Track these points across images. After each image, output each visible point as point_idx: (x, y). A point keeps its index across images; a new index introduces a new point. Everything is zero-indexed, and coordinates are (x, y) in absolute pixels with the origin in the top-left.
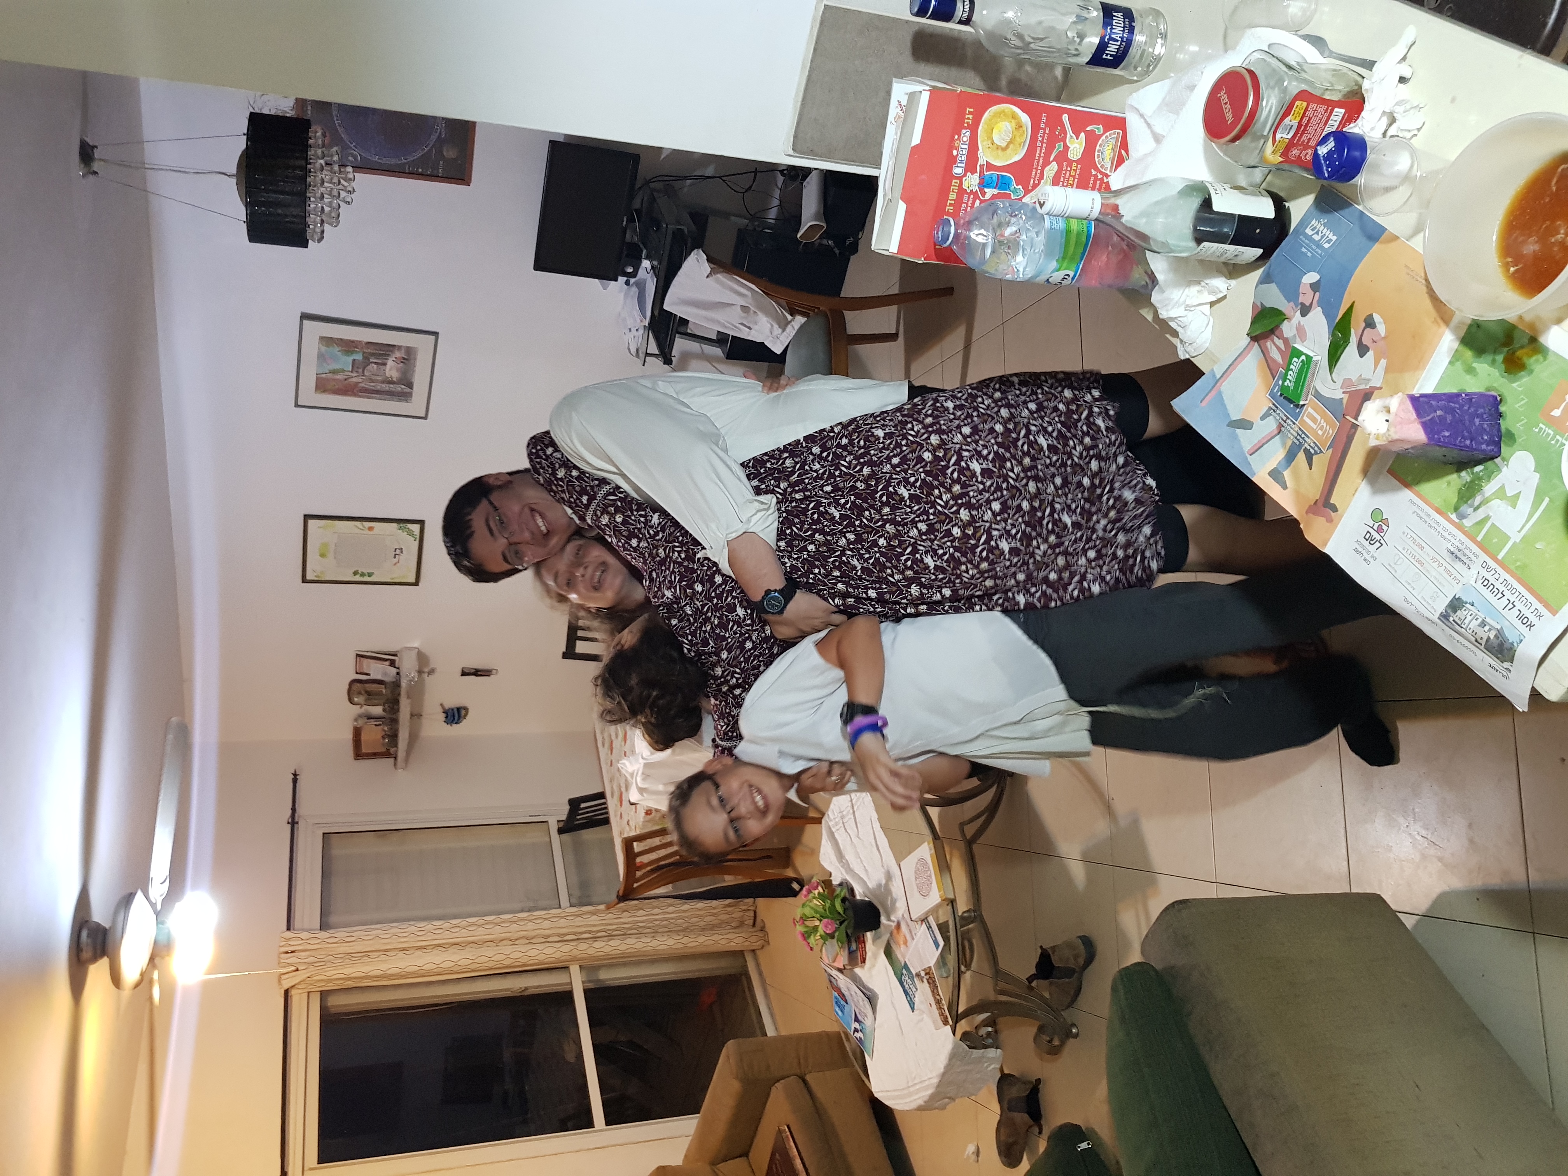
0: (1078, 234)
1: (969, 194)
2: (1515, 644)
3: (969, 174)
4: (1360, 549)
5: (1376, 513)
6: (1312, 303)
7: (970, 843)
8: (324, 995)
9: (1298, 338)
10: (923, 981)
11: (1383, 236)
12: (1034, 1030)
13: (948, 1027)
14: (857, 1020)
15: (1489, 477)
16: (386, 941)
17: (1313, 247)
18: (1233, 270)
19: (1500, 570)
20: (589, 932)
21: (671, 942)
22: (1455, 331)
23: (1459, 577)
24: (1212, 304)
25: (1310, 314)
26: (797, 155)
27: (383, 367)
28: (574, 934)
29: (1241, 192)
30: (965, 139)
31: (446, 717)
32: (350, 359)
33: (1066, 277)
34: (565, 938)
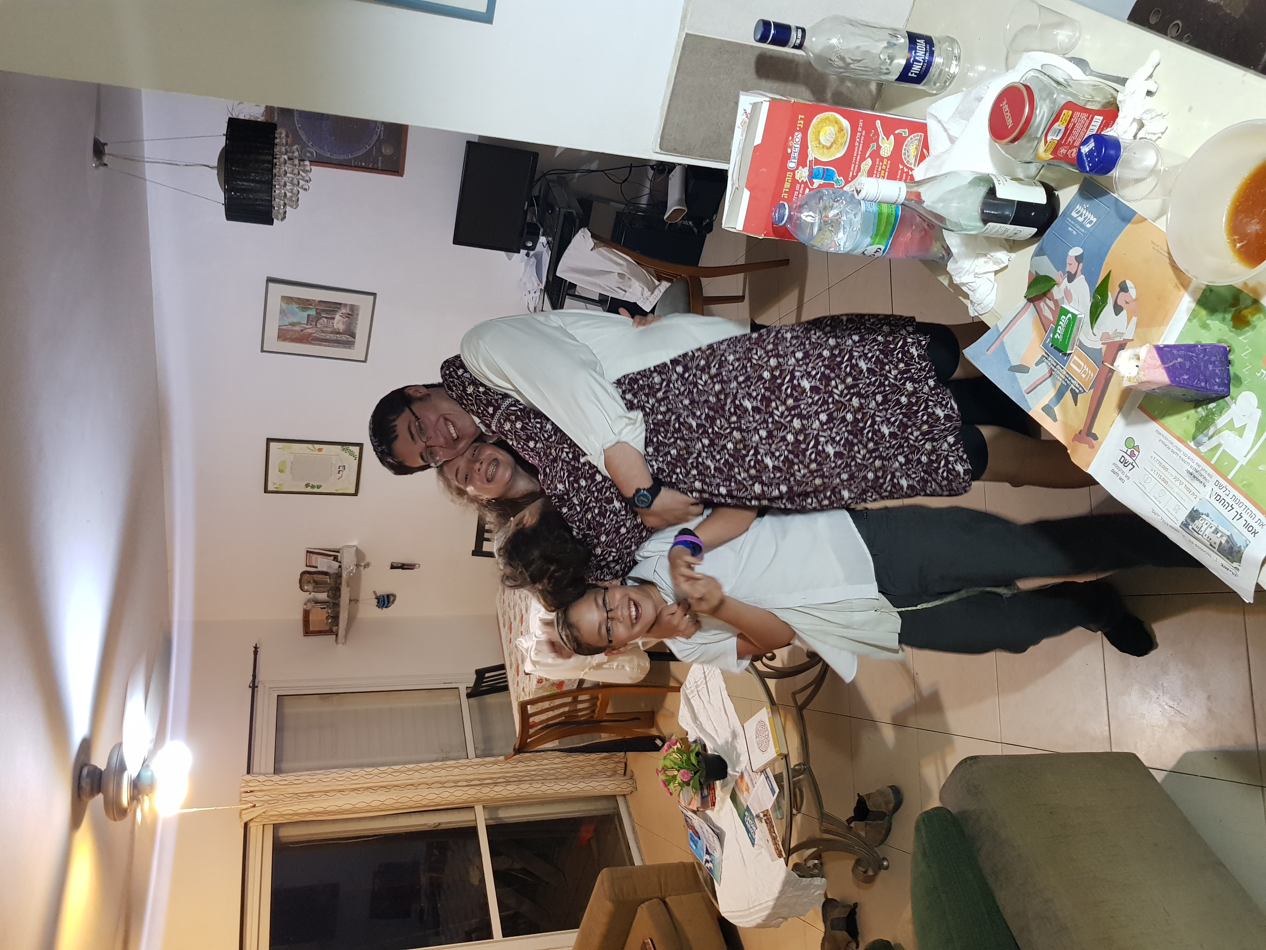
0: (889, 216)
1: (801, 184)
2: (1242, 548)
3: (800, 168)
4: (1116, 470)
5: (1129, 441)
6: (1076, 272)
7: (801, 709)
8: (276, 827)
9: (1065, 300)
10: (762, 822)
11: (1134, 218)
12: (853, 862)
13: (782, 859)
14: (708, 853)
15: (1221, 412)
16: (327, 783)
17: (1078, 227)
18: (1013, 245)
19: (1229, 487)
20: (491, 779)
21: (557, 787)
22: (1192, 295)
23: (1196, 493)
24: (996, 272)
25: (1075, 281)
26: (664, 153)
27: (331, 321)
28: (479, 780)
29: (1019, 183)
30: (797, 140)
31: (378, 602)
32: (305, 314)
34: (472, 783)
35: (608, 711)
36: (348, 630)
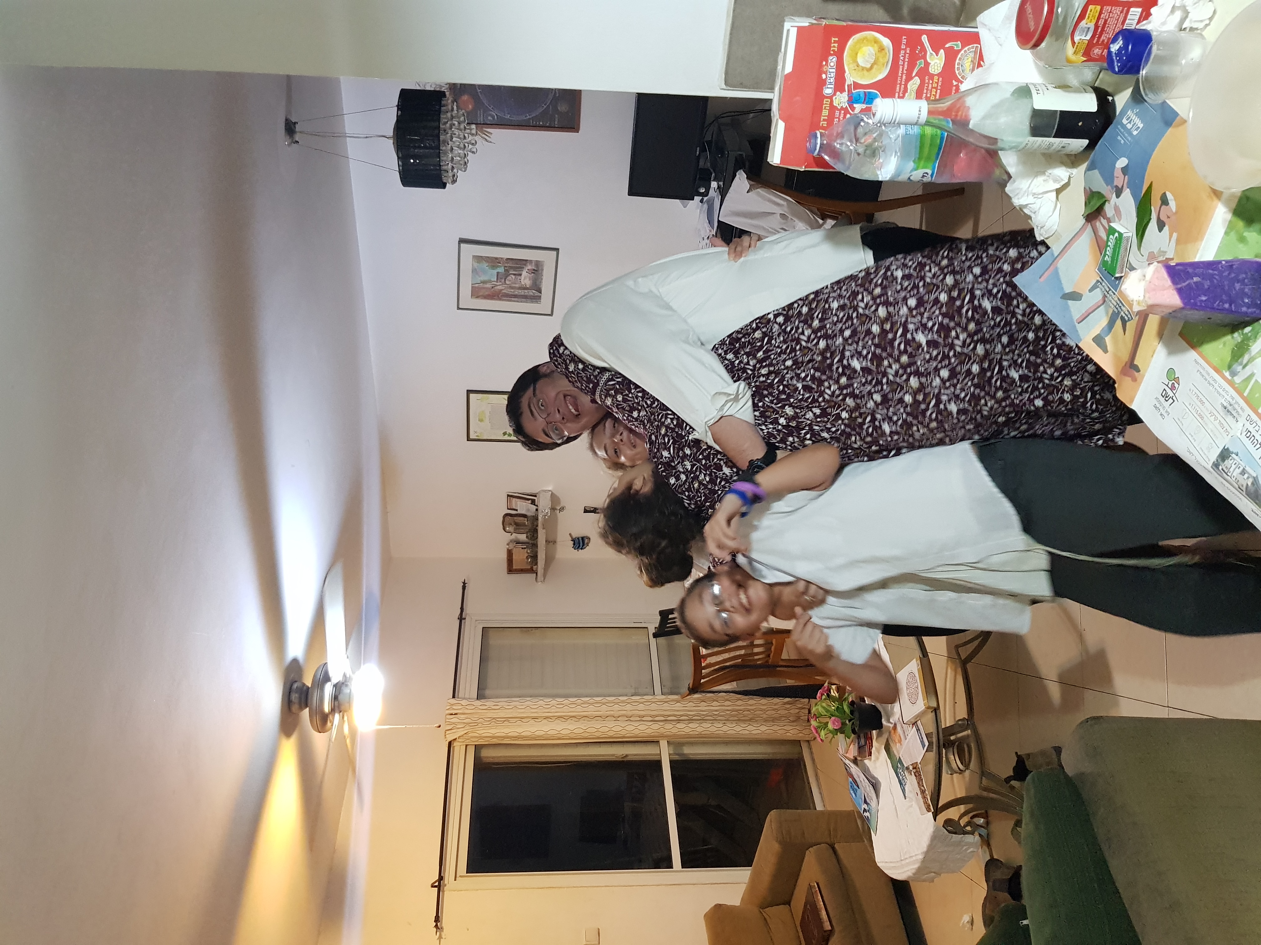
1: (840, 110)
3: (838, 93)
4: (1158, 405)
5: (1171, 371)
6: (1123, 186)
7: (964, 664)
8: (478, 748)
9: (1115, 218)
10: (911, 774)
11: (1176, 121)
12: (1012, 823)
13: (931, 814)
14: (865, 802)
15: (1256, 337)
16: (523, 711)
17: (1126, 135)
18: (1072, 160)
20: (675, 716)
21: (738, 729)
22: (1227, 204)
23: (1229, 429)
24: (1058, 191)
25: (1123, 195)
26: (729, 88)
27: (519, 277)
28: (662, 716)
29: (1066, 91)
30: (832, 64)
31: (574, 544)
32: (495, 272)
33: (926, 175)
34: (657, 719)
35: (784, 656)
36: (546, 569)
